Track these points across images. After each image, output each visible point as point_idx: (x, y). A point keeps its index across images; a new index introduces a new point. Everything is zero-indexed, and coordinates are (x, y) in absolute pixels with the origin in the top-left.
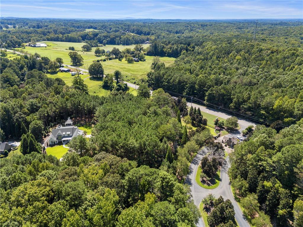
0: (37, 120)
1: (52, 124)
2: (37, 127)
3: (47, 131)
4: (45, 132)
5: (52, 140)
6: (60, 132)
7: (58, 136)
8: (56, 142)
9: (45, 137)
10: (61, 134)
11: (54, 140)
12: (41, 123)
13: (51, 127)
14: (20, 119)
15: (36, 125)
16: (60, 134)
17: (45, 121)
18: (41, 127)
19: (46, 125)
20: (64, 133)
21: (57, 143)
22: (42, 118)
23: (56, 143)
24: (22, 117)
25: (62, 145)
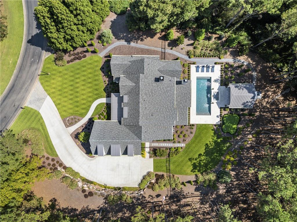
25: (107, 95)
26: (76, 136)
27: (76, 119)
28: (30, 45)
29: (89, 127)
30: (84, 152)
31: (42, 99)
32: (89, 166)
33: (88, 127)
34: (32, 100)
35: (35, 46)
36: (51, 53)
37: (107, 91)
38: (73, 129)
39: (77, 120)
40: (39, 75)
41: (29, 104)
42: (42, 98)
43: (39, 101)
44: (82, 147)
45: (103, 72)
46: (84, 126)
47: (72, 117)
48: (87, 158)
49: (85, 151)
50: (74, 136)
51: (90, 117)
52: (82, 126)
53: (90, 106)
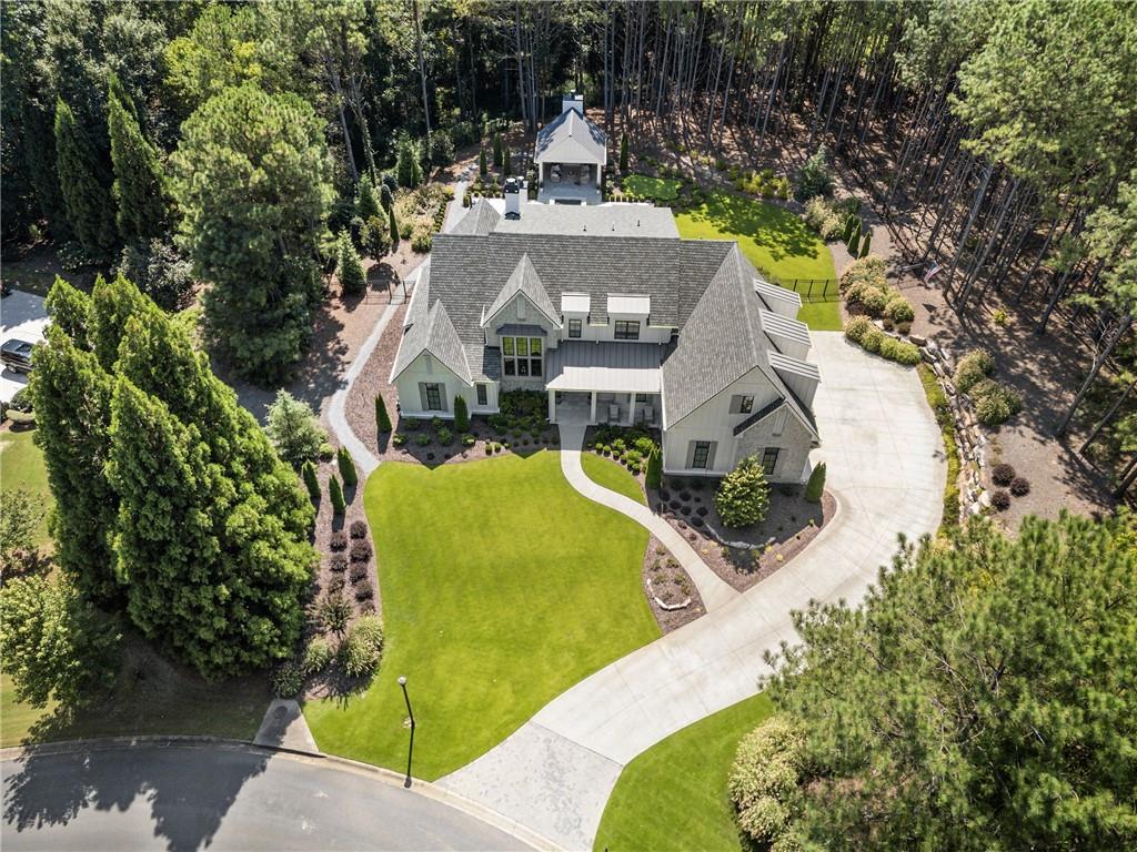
0: (265, 85)
1: (416, 151)
2: (257, 176)
3: (375, 235)
4: (356, 237)
5: (432, 379)
6: (522, 277)
7: (504, 329)
8: (482, 399)
9: (353, 292)
10: (545, 305)
11: (460, 381)
12: (301, 133)
13: (408, 181)
14: (100, 59)
15: (239, 159)
16: (529, 304)
17: (348, 109)
18: (303, 186)
19: (361, 163)
20: (576, 304)
21: (492, 407)
22: (318, 71)
23: (473, 408)
24: (120, 42)
25: (550, 445)
26: (744, 565)
27: (657, 561)
28: (208, 844)
29: (694, 511)
30: (816, 534)
31: (552, 756)
32: (879, 515)
33: (694, 514)
34: (555, 815)
35: (224, 814)
36: (296, 716)
37: (533, 446)
38: (707, 580)
39: (663, 561)
40: (408, 784)
41: (582, 834)
42: (546, 754)
43: (562, 771)
44: (792, 542)
45: (448, 457)
46: (690, 531)
47: (649, 581)
48: (841, 520)
49: (807, 529)
50: (743, 578)
51: (649, 510)
52: (693, 538)
53: (598, 508)
